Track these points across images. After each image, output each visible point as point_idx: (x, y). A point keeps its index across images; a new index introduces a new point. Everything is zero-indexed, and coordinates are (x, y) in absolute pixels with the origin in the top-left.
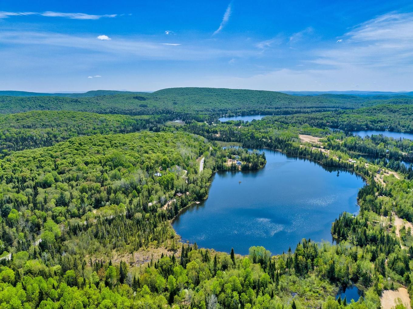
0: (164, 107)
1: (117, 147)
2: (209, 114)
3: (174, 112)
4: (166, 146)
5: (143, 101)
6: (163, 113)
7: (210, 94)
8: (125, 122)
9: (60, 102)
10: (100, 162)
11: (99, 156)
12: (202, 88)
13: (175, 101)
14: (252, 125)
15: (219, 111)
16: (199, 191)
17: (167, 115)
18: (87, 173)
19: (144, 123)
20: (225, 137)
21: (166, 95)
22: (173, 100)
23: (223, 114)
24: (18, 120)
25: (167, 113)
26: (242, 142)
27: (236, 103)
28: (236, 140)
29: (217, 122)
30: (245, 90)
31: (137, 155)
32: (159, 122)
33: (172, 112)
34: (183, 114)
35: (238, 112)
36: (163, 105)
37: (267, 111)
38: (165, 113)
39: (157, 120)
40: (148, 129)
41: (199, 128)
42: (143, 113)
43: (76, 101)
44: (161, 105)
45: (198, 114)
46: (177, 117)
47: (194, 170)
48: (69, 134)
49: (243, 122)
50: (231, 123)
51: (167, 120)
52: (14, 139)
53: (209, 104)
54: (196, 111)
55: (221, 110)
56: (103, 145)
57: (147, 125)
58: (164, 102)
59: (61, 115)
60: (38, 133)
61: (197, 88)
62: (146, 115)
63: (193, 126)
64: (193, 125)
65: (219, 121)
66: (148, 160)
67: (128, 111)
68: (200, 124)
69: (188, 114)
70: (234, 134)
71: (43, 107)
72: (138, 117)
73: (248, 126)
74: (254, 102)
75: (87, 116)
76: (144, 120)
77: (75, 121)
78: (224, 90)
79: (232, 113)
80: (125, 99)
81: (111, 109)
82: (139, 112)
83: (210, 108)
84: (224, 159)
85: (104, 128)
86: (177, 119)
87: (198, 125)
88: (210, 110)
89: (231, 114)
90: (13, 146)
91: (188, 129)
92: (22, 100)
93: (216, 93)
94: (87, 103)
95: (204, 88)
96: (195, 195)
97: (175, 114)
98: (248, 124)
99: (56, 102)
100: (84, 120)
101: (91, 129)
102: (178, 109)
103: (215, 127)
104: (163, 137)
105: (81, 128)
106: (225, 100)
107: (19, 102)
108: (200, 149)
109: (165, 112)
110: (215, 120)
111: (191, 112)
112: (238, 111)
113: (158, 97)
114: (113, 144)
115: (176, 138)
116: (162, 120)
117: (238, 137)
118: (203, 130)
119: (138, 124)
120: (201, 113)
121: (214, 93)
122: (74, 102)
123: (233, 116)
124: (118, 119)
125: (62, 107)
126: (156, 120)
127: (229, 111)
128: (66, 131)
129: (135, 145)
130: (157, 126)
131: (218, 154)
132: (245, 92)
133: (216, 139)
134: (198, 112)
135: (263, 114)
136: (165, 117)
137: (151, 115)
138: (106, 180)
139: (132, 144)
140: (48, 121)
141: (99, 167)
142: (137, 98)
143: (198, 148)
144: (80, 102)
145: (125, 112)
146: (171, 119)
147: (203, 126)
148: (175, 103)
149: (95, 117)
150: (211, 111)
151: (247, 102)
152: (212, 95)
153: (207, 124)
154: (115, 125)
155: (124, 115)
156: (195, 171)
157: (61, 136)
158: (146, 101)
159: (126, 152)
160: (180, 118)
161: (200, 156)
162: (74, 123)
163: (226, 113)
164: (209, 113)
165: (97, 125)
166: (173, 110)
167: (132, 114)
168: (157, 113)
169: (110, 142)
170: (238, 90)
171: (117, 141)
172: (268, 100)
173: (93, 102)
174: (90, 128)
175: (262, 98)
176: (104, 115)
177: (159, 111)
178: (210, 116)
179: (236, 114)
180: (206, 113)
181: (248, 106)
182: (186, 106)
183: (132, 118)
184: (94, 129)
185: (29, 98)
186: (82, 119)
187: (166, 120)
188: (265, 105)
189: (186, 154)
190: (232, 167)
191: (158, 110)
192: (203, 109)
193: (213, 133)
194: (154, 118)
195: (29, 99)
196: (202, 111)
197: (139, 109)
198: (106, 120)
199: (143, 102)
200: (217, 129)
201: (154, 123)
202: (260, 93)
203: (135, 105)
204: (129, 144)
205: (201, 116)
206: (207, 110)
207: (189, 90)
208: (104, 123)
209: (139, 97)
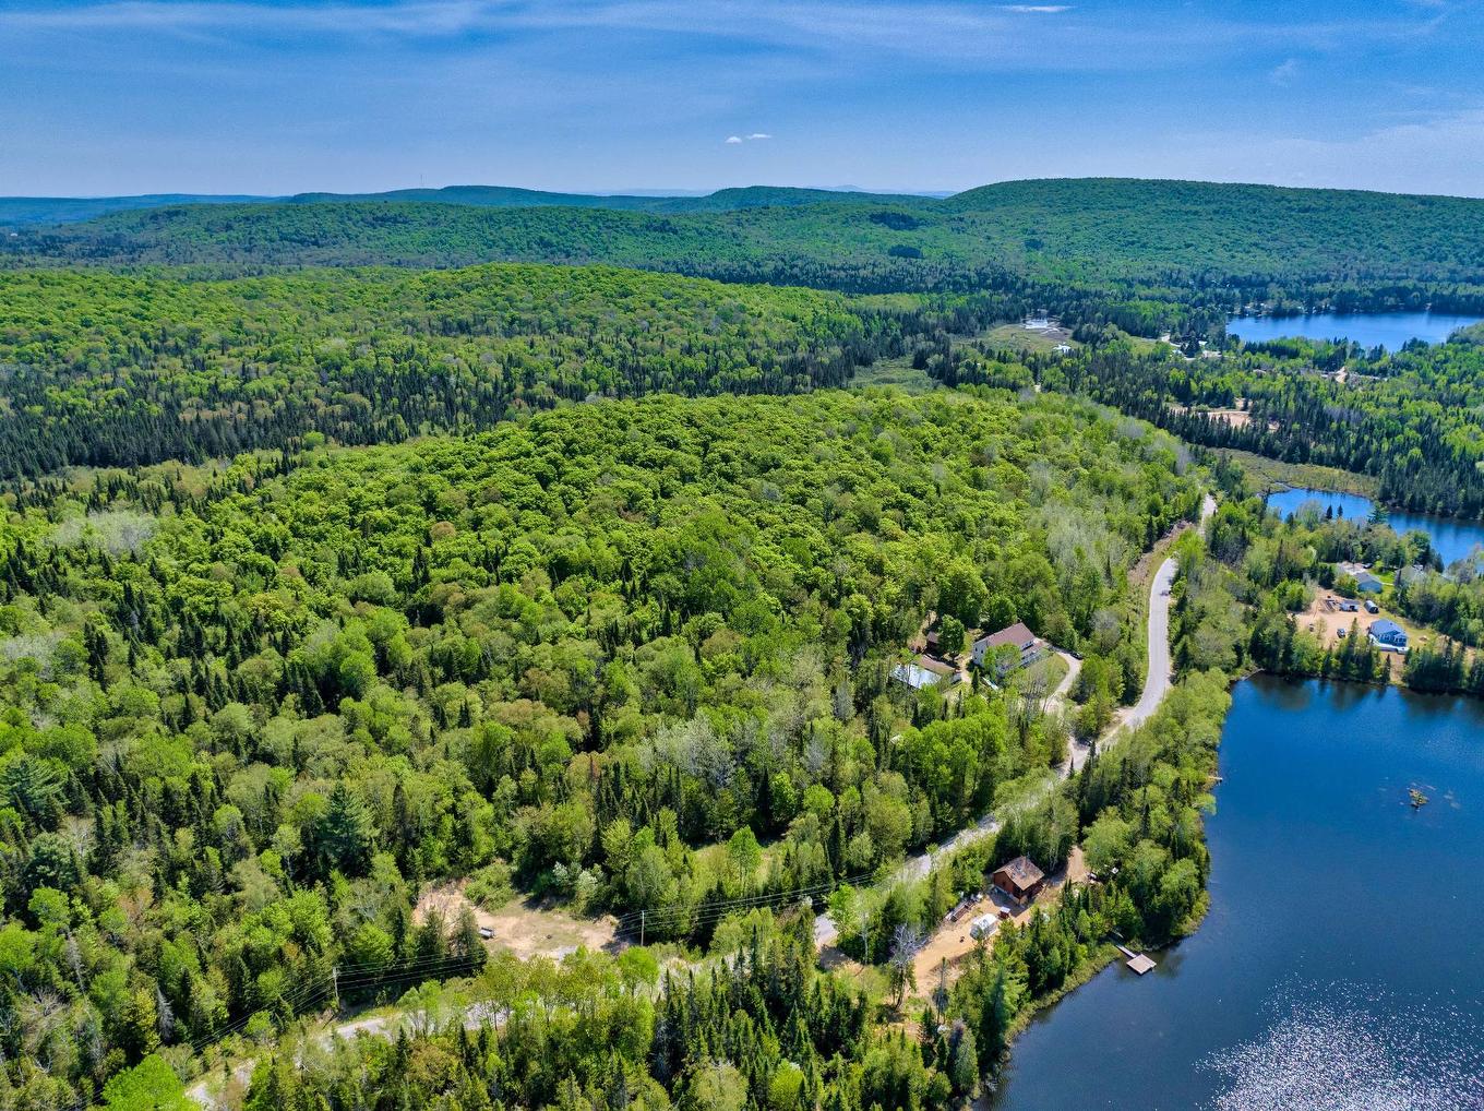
0: (987, 258)
1: (730, 478)
2: (1184, 300)
3: (1025, 285)
4: (977, 483)
5: (906, 233)
6: (982, 284)
7: (1188, 207)
8: (817, 320)
9: (608, 227)
10: (626, 573)
11: (630, 531)
12: (1154, 182)
13: (1034, 233)
14: (1408, 367)
15: (1224, 284)
16: (1157, 877)
17: (995, 298)
18: (537, 642)
19: (896, 328)
20: (1279, 435)
21: (999, 211)
22: (1025, 231)
23: (1245, 301)
24: (433, 297)
25: (995, 287)
26: (1375, 471)
27: (1306, 253)
28: (1339, 456)
29: (1222, 343)
30: (1352, 194)
31: (816, 537)
32: (959, 327)
33: (1019, 284)
34: (1064, 292)
35: (1322, 297)
36: (985, 252)
37: (1468, 297)
38: (986, 288)
39: (951, 315)
40: (909, 358)
41: (1140, 370)
42: (898, 281)
43: (664, 227)
44: (974, 250)
45: (1130, 297)
46: (1036, 306)
47: (1120, 669)
48: (584, 370)
49: (1356, 351)
50: (1294, 354)
51: (993, 320)
52: (378, 380)
53: (1181, 252)
54: (1124, 280)
55: (1235, 282)
56: (667, 461)
57: (908, 339)
58: (989, 238)
59: (581, 285)
60: (473, 359)
61: (1134, 182)
62: (909, 292)
63: (1110, 360)
64: (1109, 351)
65: (1235, 338)
66: (868, 579)
67: (842, 274)
68: (1142, 346)
69: (1086, 294)
70: (1323, 421)
71: (551, 245)
72: (875, 302)
73: (1383, 372)
74: (1396, 249)
75: (677, 290)
76: (897, 318)
77: (628, 309)
78: (1250, 191)
79: (1291, 297)
80: (838, 223)
81: (780, 263)
82: (884, 278)
83: (1184, 268)
84: (1294, 587)
85: (729, 347)
86: (1037, 316)
87: (1134, 352)
88: (1185, 277)
89: (1287, 304)
90: (370, 409)
91: (1089, 373)
92: (489, 218)
93: (1214, 206)
94: (701, 234)
95: (1162, 183)
96: (1126, 903)
97: (1029, 291)
98: (1384, 361)
99: (594, 228)
100: (660, 310)
101: (676, 351)
102: (1044, 270)
103: (1215, 366)
104: (964, 426)
105: (639, 345)
106: (1255, 238)
107: (478, 225)
108: (1154, 509)
109: (989, 281)
110: (1213, 331)
111: (1099, 288)
112: (1319, 287)
113: (966, 215)
114: (713, 462)
115: (1032, 432)
116: (973, 320)
117: (1353, 441)
118: (1159, 384)
119: (868, 333)
120: (1144, 291)
121: (1207, 202)
122: (655, 230)
123: (1294, 314)
124: (794, 308)
125: (611, 247)
126: (946, 318)
127: (1273, 289)
128: (580, 352)
129: (819, 474)
130: (945, 351)
131: (1260, 553)
132: (1354, 204)
133: (1228, 439)
134: (1130, 285)
135: (1445, 307)
136: (988, 303)
137: (930, 291)
138: (621, 698)
139: (805, 468)
140: (531, 305)
141: (608, 607)
142: (881, 218)
143: (1144, 506)
144: (675, 232)
145: (829, 276)
146: (1012, 314)
147: (1155, 359)
148: (1034, 245)
149: (706, 296)
150: (1188, 286)
151: (1360, 249)
152: (1196, 213)
153: (1175, 348)
154: (776, 335)
155: (820, 292)
156: (1125, 673)
157: (553, 376)
158: (918, 233)
159: (766, 516)
160: (1051, 314)
161: (1148, 549)
162: (622, 318)
163: (1262, 298)
164: (1180, 292)
165: (707, 331)
166: (1021, 272)
167: (855, 284)
168: (957, 288)
169: (705, 445)
170: (1318, 192)
171: (735, 444)
172: (1467, 239)
173: (720, 232)
174: (672, 344)
175: (1434, 229)
176: (742, 288)
177: (964, 276)
178: (1187, 311)
179: (1310, 304)
180: (1165, 291)
181: (1363, 269)
182: (1079, 255)
183: (851, 303)
184: (688, 351)
185: (510, 213)
186: (653, 305)
187: (988, 318)
188: (1451, 263)
189: (1079, 552)
190: (1346, 657)
191: (962, 272)
192: (1153, 274)
193: (1207, 402)
194: (942, 308)
195: (511, 217)
196: (1147, 283)
197: (887, 265)
198: (742, 309)
199: (904, 237)
200: (1229, 381)
201: (937, 333)
202: (1426, 208)
203: (870, 250)
204: (789, 468)
205: (1147, 309)
206: (1171, 280)
207: (1096, 192)
208: (731, 323)
209: (892, 214)
